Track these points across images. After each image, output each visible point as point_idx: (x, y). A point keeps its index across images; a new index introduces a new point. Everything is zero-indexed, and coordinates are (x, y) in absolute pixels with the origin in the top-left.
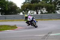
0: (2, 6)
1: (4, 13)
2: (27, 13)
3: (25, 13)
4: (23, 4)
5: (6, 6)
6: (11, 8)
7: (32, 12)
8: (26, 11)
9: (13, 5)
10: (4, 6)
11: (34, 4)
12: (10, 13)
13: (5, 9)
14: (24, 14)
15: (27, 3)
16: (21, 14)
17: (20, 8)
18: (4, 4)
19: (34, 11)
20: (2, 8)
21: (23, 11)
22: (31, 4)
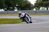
0: (19, 3)
1: (20, 9)
2: (40, 9)
3: (38, 9)
4: (36, 2)
5: (22, 3)
6: (26, 4)
7: (43, 8)
8: (38, 8)
9: (28, 3)
10: (20, 3)
11: (44, 2)
12: (25, 8)
13: (21, 5)
14: (36, 10)
15: (39, 1)
16: (35, 9)
17: (34, 5)
18: (20, 1)
19: (45, 7)
20: (18, 5)
21: (36, 8)
22: (43, 2)
